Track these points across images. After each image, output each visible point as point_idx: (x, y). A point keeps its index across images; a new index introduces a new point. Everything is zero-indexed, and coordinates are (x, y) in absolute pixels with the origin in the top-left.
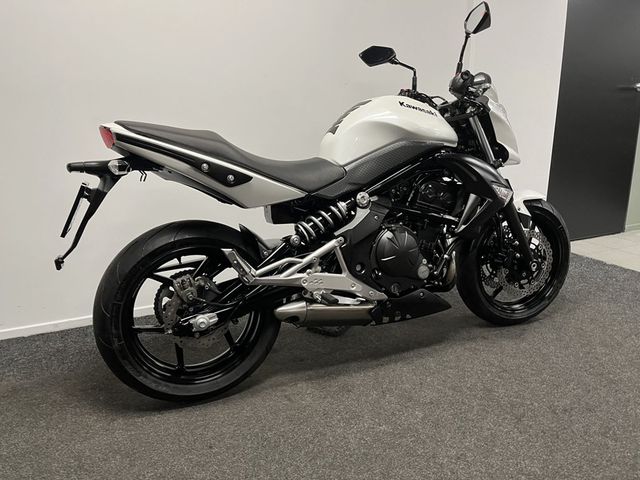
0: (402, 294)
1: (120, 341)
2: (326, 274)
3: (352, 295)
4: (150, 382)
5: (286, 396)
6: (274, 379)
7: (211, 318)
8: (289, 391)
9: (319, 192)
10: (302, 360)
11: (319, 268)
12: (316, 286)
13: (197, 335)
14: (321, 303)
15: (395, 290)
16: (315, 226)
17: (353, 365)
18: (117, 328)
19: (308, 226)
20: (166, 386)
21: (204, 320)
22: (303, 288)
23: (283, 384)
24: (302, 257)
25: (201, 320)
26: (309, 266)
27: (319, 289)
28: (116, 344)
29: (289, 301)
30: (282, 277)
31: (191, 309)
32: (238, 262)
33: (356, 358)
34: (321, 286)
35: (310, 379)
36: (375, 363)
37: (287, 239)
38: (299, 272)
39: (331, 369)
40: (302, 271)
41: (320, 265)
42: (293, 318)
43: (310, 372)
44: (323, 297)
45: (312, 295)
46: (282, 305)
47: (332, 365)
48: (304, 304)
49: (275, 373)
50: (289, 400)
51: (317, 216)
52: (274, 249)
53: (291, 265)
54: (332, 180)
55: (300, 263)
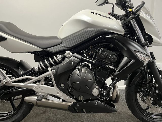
0: (84, 101)
2: (46, 86)
9: (47, 49)
12: (40, 91)
15: (81, 98)
30: (24, 84)
38: (33, 83)
55: (33, 79)
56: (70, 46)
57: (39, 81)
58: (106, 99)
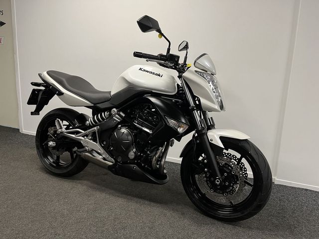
0: (123, 163)
2: (91, 141)
7: (53, 144)
9: (97, 105)
11: (90, 138)
12: (86, 145)
15: (120, 160)
22: (81, 144)
24: (84, 131)
38: (82, 136)
55: (82, 132)
56: (116, 103)
57: (87, 136)
58: (145, 166)
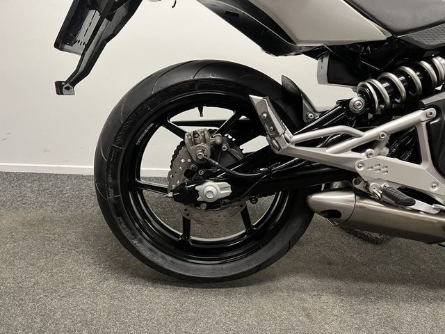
1: (116, 193)
2: (396, 160)
3: (429, 199)
4: (145, 248)
5: (304, 309)
6: (292, 279)
7: (222, 189)
8: (310, 302)
9: (409, 35)
10: (330, 264)
11: (386, 150)
12: (377, 174)
13: (204, 206)
14: (379, 201)
16: (393, 88)
17: (402, 290)
18: (114, 177)
19: (382, 87)
20: (163, 258)
21: (213, 189)
22: (356, 175)
23: (302, 290)
24: (364, 130)
25: (210, 188)
26: (372, 144)
27: (380, 180)
28: (111, 196)
29: (329, 189)
30: (329, 151)
31: (201, 172)
32: (269, 116)
33: (405, 281)
34: (385, 176)
35: (339, 292)
36: (431, 293)
37: (344, 103)
38: (355, 150)
39: (368, 286)
40: (360, 149)
41: (387, 146)
42: (333, 213)
43: (340, 284)
44: (385, 192)
45: (367, 186)
46: (318, 191)
47: (371, 281)
48: (351, 196)
49: (296, 271)
50: (308, 316)
51: (399, 74)
52: (323, 113)
53: (346, 137)
54: (434, 20)
55: (358, 136)
